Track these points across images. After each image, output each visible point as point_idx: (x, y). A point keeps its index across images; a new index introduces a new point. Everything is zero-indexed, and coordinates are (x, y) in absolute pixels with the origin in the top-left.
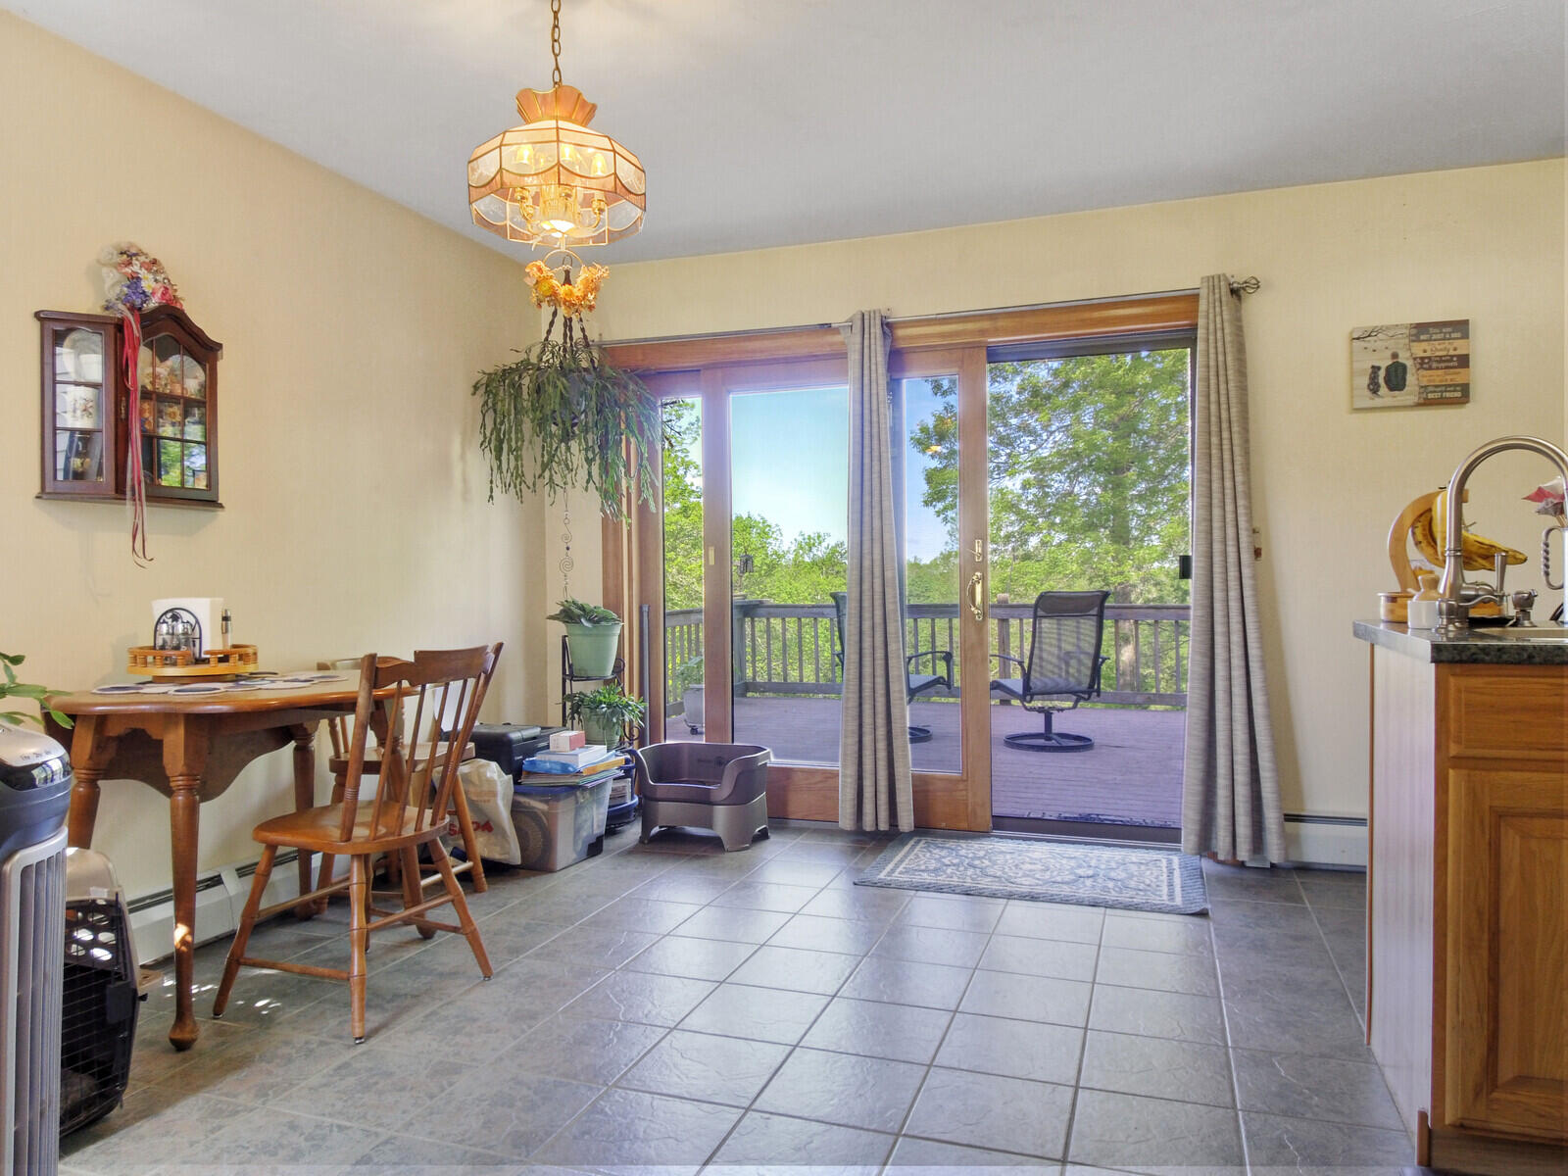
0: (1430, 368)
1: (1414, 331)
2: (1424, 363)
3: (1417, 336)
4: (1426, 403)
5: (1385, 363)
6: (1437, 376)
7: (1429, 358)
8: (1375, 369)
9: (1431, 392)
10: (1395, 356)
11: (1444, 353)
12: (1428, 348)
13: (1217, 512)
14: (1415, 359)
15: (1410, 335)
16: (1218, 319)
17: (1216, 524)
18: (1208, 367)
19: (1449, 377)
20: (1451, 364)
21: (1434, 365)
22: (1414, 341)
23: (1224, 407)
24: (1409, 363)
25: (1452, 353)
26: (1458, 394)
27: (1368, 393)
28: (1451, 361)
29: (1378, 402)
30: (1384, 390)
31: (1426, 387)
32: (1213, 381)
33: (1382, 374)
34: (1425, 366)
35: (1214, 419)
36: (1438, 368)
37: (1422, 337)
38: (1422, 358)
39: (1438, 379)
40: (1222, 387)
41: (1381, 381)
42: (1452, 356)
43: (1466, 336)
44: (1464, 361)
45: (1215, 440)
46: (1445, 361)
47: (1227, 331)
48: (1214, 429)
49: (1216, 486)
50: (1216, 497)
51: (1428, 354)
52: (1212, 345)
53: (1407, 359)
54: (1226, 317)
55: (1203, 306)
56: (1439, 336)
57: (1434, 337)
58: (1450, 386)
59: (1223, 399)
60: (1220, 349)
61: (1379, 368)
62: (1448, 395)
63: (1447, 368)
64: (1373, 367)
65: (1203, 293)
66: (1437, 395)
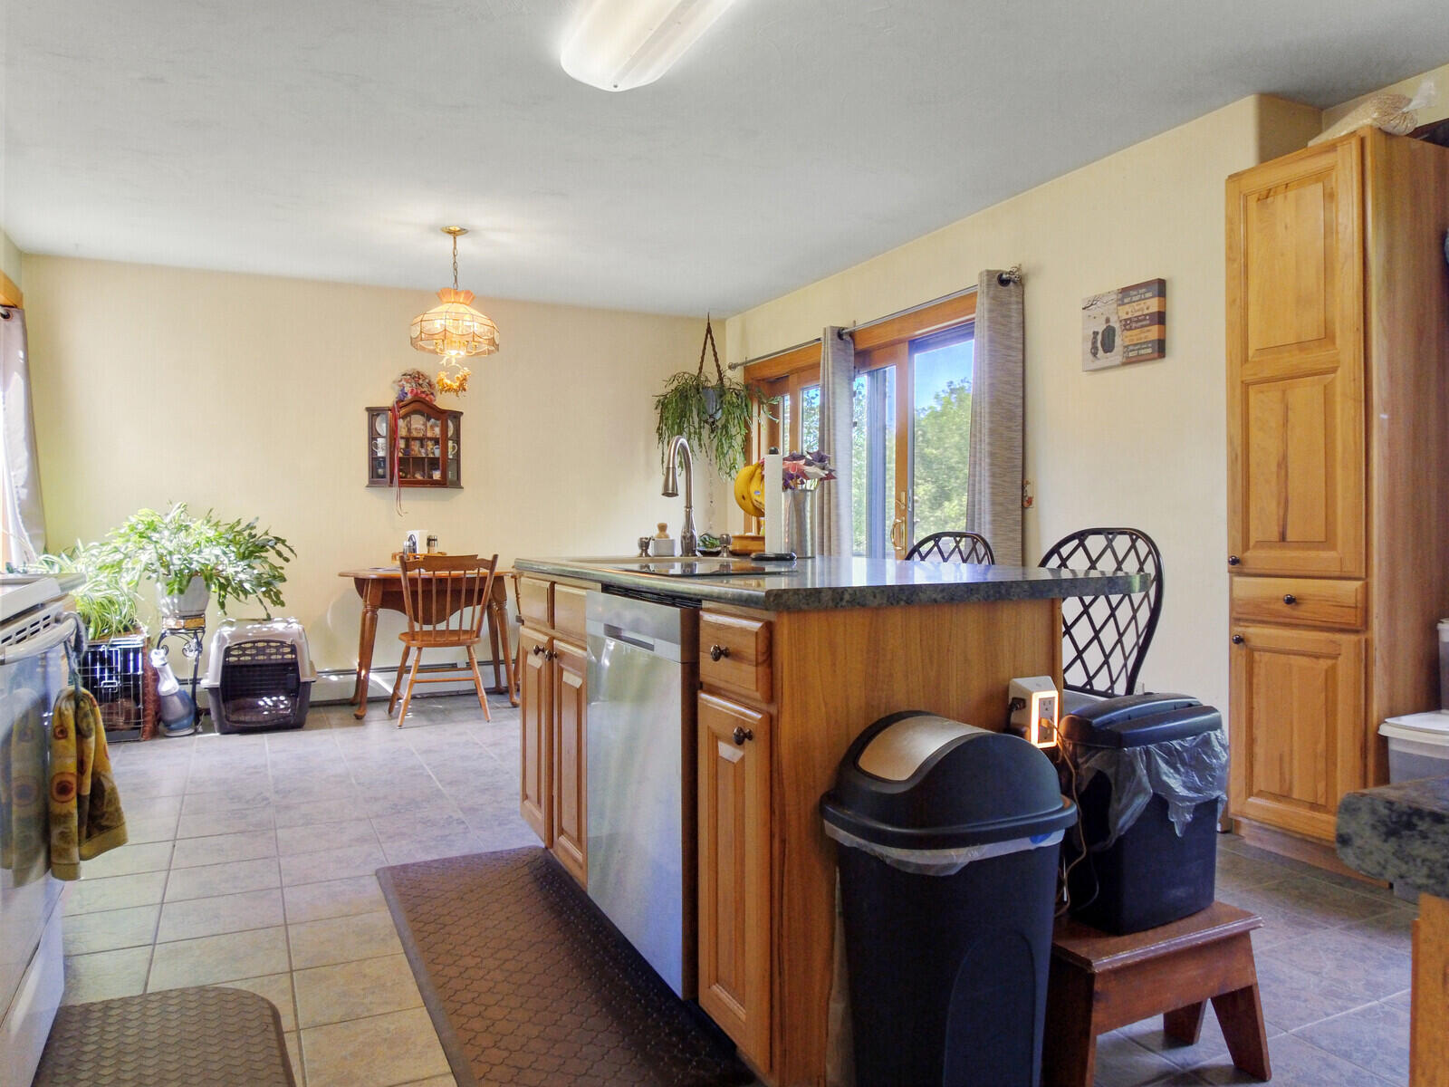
0: (1131, 329)
1: (1120, 295)
2: (1128, 324)
3: (1122, 299)
4: (1128, 362)
5: (1101, 328)
6: (1135, 336)
7: (1130, 319)
8: (1096, 333)
9: (1131, 351)
10: (1108, 320)
11: (1140, 313)
12: (1130, 310)
14: (1121, 321)
15: (1118, 300)
19: (1143, 335)
20: (1144, 323)
21: (1134, 325)
22: (1120, 305)
24: (1117, 326)
25: (1146, 312)
26: (1155, 350)
27: (1090, 357)
28: (1145, 319)
29: (1098, 364)
30: (1101, 352)
31: (1127, 347)
33: (1099, 338)
34: (1128, 327)
36: (1136, 328)
37: (1126, 301)
38: (1126, 320)
39: (1135, 338)
41: (1099, 345)
42: (1146, 315)
43: (1164, 293)
44: (1162, 317)
46: (1139, 321)
51: (1129, 316)
53: (1116, 322)
56: (1137, 298)
57: (1134, 299)
58: (1144, 343)
61: (1098, 333)
62: (1142, 352)
63: (1142, 326)
64: (1094, 333)
66: (1133, 354)
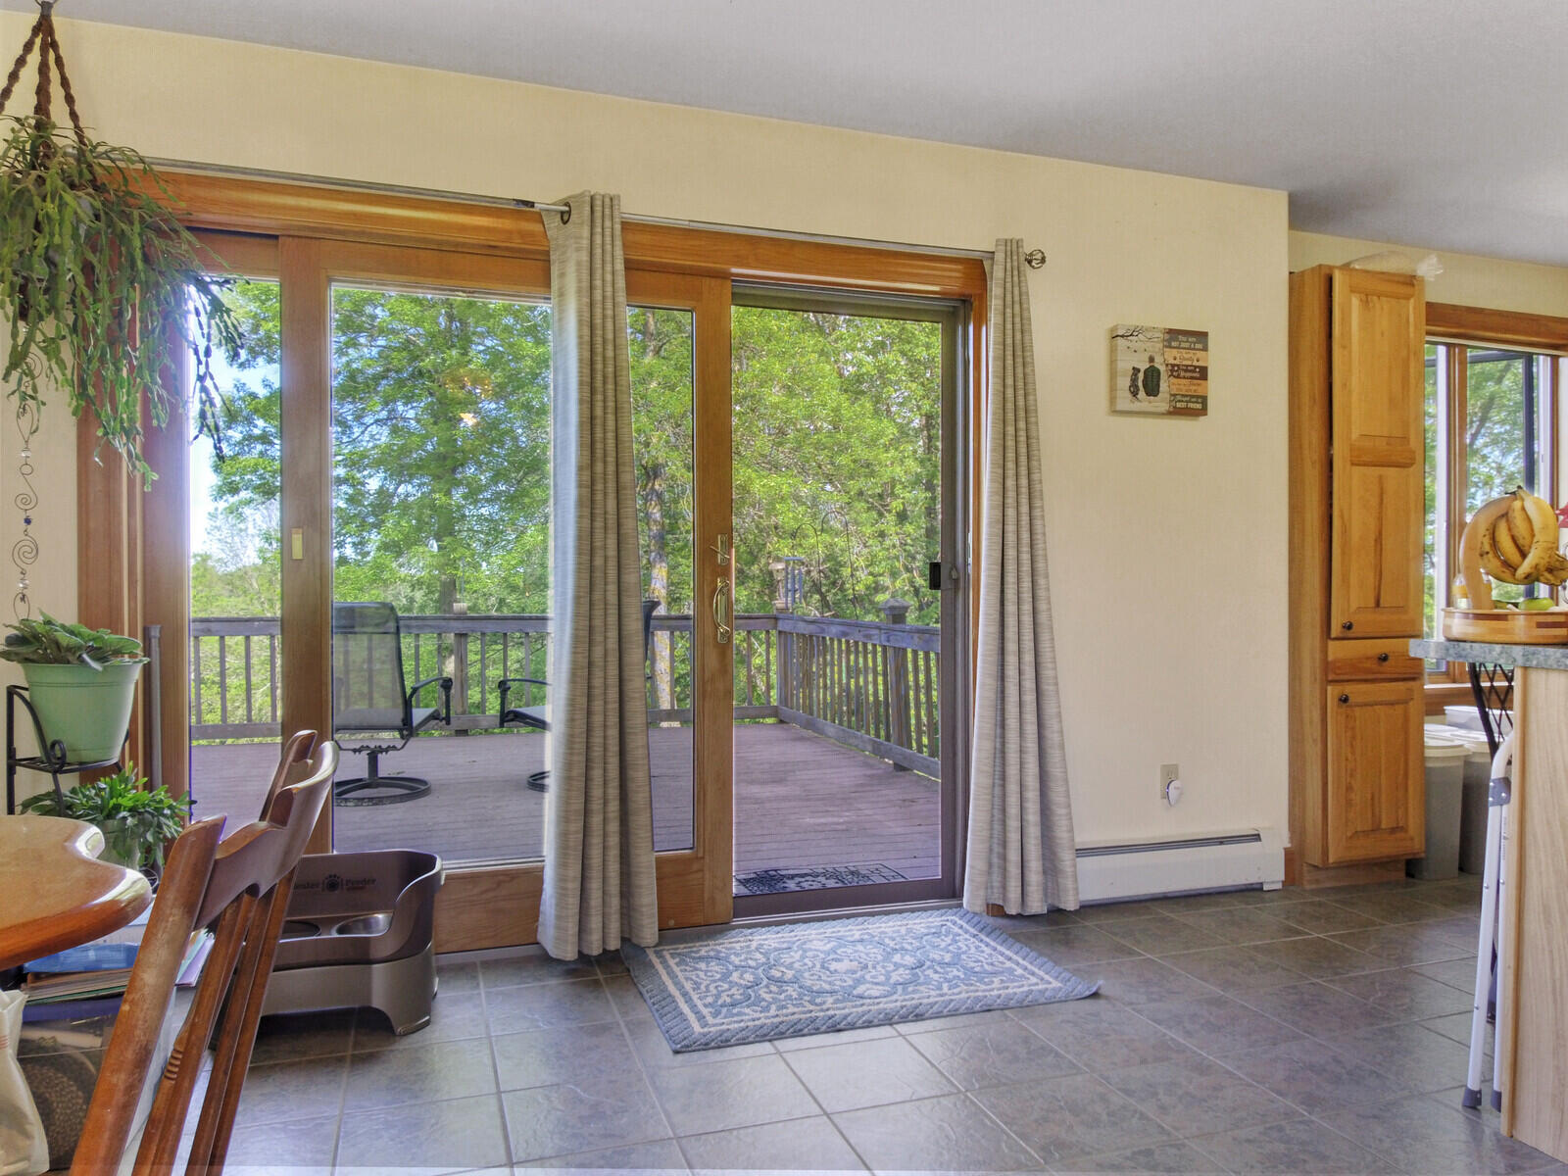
0: (1178, 377)
1: (1167, 337)
2: (1175, 370)
3: (1169, 341)
4: (1175, 412)
5: (1144, 366)
6: (1183, 386)
7: (1178, 366)
8: (1136, 371)
9: (1179, 401)
10: (1152, 360)
11: (1189, 363)
12: (1178, 356)
13: (1011, 512)
14: (1167, 365)
15: (1164, 340)
19: (1194, 388)
20: (1195, 375)
21: (1182, 374)
22: (1166, 346)
24: (1163, 369)
25: (1195, 363)
26: (1199, 406)
27: (1130, 396)
28: (1194, 371)
29: (1136, 406)
30: (1142, 394)
31: (1175, 395)
32: (1009, 362)
33: (1141, 376)
34: (1174, 373)
36: (1184, 378)
37: (1173, 344)
38: (1173, 366)
39: (1184, 388)
41: (1140, 384)
42: (1196, 367)
43: (1205, 349)
44: (1203, 373)
45: (1010, 430)
46: (1190, 371)
48: (1010, 416)
51: (1177, 362)
55: (998, 273)
56: (1187, 345)
57: (1183, 345)
58: (1193, 396)
61: (1139, 371)
62: (1191, 405)
63: (1192, 378)
64: (1134, 368)
65: (1000, 258)
66: (1183, 405)
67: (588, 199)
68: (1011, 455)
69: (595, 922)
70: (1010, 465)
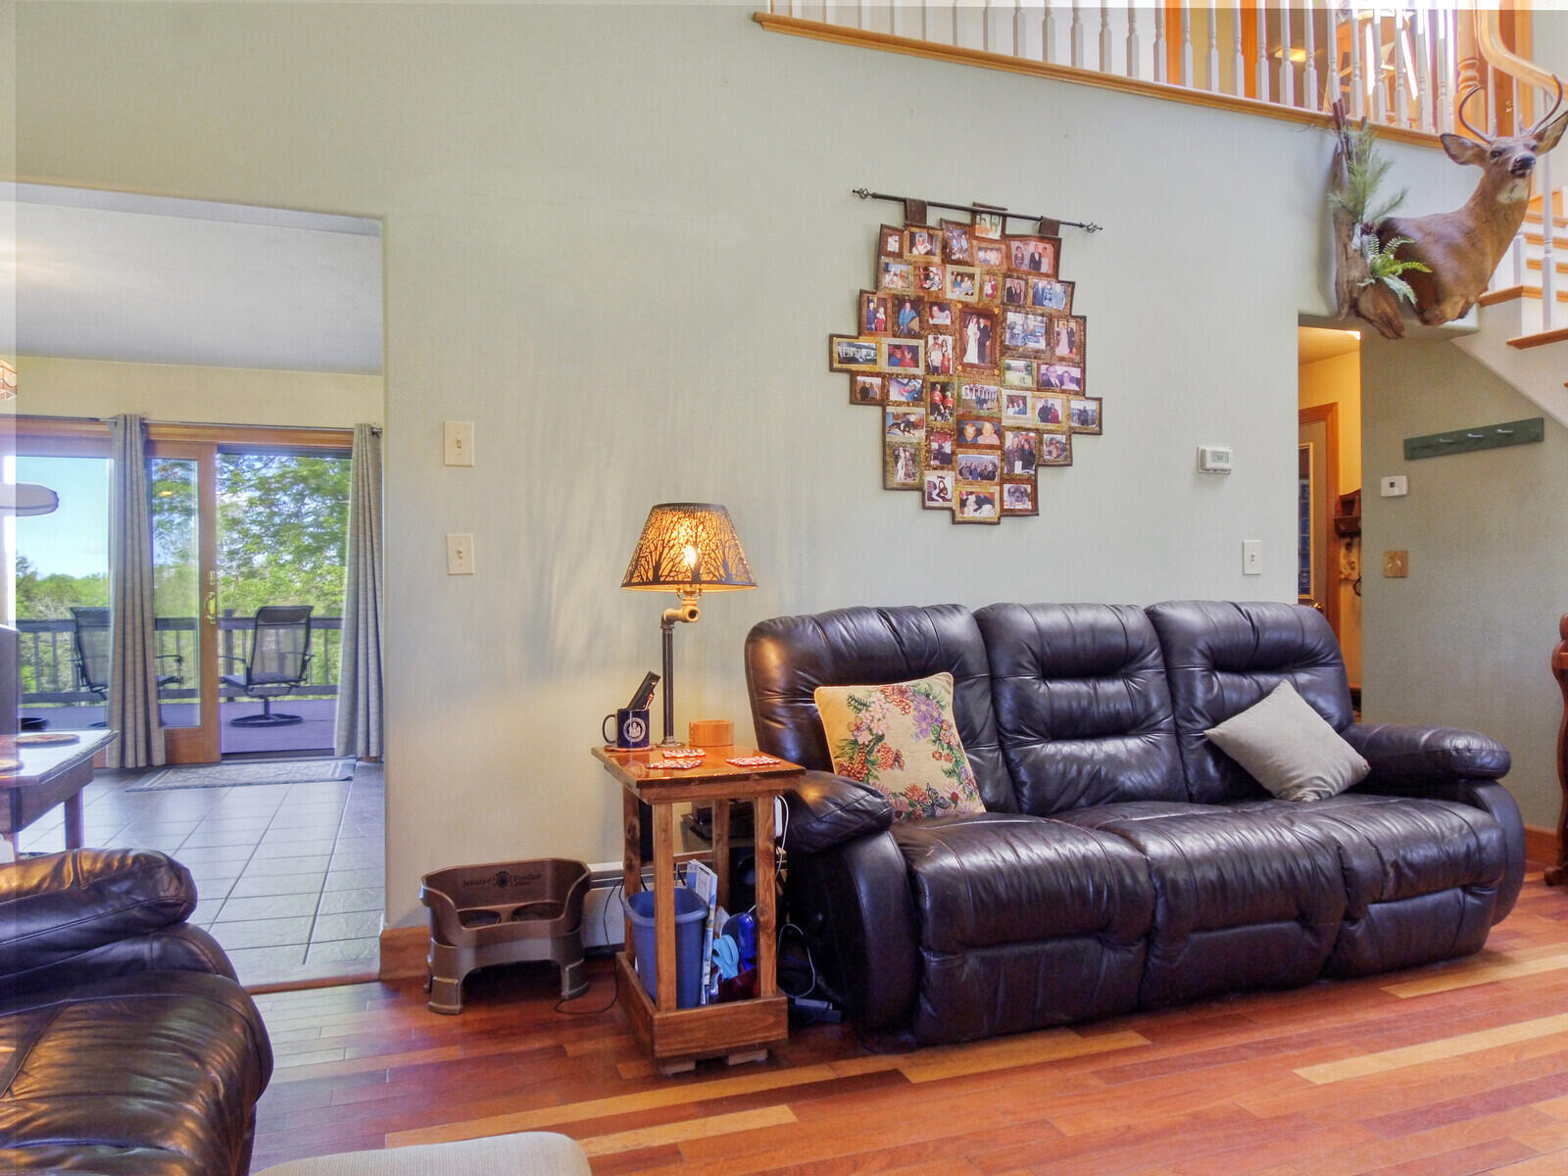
13: (361, 559)
16: (364, 449)
17: (361, 566)
18: (358, 475)
23: (366, 499)
32: (360, 484)
35: (360, 506)
40: (366, 488)
45: (361, 518)
47: (369, 456)
48: (361, 512)
49: (361, 544)
50: (361, 550)
52: (360, 463)
54: (368, 448)
55: (355, 440)
59: (366, 495)
60: (365, 467)
65: (356, 432)
67: (123, 417)
68: (361, 531)
69: (130, 752)
70: (361, 536)
